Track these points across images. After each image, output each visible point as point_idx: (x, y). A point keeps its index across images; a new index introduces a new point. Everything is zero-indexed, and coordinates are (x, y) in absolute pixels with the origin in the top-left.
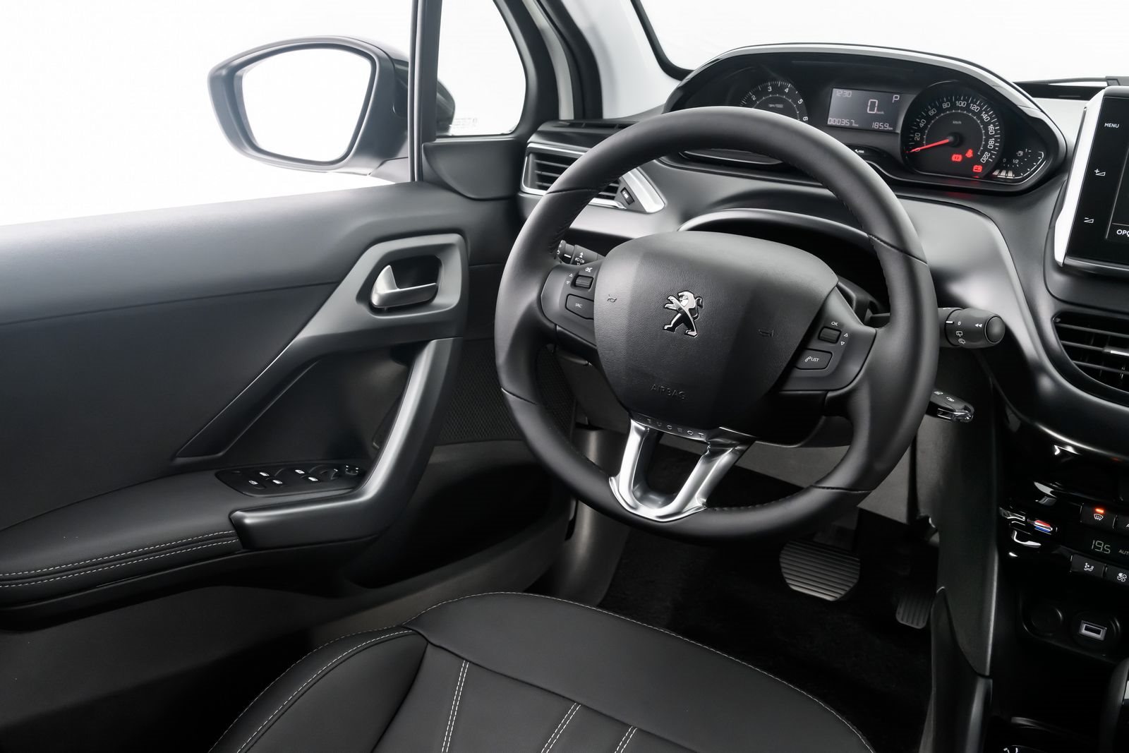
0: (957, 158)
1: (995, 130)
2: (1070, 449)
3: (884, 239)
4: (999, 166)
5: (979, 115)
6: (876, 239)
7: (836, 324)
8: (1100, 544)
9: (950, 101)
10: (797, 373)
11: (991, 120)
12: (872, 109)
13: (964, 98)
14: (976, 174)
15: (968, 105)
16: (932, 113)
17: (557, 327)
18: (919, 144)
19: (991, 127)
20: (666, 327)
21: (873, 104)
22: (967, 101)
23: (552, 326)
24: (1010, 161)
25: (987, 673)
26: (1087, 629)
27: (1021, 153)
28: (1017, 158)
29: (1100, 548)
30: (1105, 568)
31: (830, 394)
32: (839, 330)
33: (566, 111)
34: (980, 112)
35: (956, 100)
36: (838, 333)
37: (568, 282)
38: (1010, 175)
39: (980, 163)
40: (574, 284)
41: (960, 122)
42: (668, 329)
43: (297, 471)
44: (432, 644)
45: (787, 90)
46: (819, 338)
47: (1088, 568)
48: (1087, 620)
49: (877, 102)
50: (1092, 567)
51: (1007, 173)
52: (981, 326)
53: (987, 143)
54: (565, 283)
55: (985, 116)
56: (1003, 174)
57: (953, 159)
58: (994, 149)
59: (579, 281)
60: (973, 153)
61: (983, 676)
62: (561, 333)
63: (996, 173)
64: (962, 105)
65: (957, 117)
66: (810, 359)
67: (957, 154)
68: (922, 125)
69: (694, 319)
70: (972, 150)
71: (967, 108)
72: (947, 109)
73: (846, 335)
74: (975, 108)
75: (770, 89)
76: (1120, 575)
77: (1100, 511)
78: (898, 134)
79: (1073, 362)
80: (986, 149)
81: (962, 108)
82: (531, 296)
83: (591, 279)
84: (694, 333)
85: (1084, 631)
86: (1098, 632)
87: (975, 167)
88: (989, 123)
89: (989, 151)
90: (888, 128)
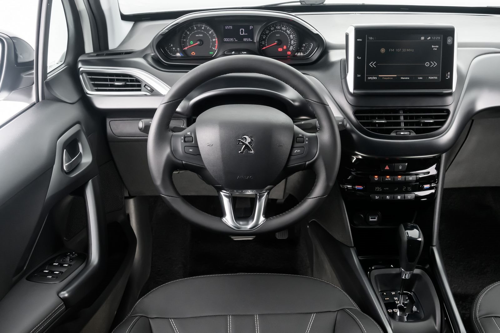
0: (280, 50)
1: (293, 37)
2: (360, 157)
3: (315, 100)
4: (298, 51)
5: (286, 31)
6: (311, 101)
7: (301, 135)
8: (378, 188)
9: (274, 27)
10: (292, 158)
11: (291, 33)
12: (242, 33)
13: (279, 25)
14: (289, 55)
15: (281, 28)
16: (267, 32)
17: (183, 162)
18: (264, 46)
19: (291, 36)
20: (239, 152)
21: (242, 31)
22: (280, 26)
23: (180, 162)
24: (300, 49)
25: (353, 246)
26: (371, 218)
27: (304, 45)
28: (303, 47)
29: (378, 190)
30: (382, 196)
31: (307, 163)
32: (302, 137)
33: (89, 47)
34: (286, 30)
35: (276, 26)
36: (303, 139)
37: (182, 141)
38: (302, 54)
39: (290, 51)
40: (185, 141)
41: (279, 35)
42: (241, 152)
43: (54, 264)
44: (150, 318)
45: (203, 28)
46: (297, 142)
47: (377, 198)
48: (371, 215)
49: (244, 29)
50: (378, 197)
51: (300, 53)
52: (341, 123)
53: (291, 42)
54: (181, 141)
55: (288, 32)
56: (299, 54)
57: (279, 50)
58: (294, 45)
59: (186, 139)
60: (286, 47)
61: (352, 247)
62: (185, 164)
63: (296, 54)
64: (279, 28)
65: (278, 33)
66: (296, 151)
67: (280, 48)
68: (264, 38)
69: (251, 146)
70: (285, 45)
71: (281, 29)
72: (273, 30)
73: (307, 139)
74: (284, 29)
75: (195, 28)
76: (387, 197)
77: (376, 177)
78: (255, 42)
79: (364, 128)
80: (291, 45)
81: (279, 29)
82: (167, 151)
83: (192, 138)
84: (253, 152)
85: (371, 220)
86: (375, 218)
87: (288, 52)
88: (290, 34)
89: (292, 45)
90: (250, 40)
